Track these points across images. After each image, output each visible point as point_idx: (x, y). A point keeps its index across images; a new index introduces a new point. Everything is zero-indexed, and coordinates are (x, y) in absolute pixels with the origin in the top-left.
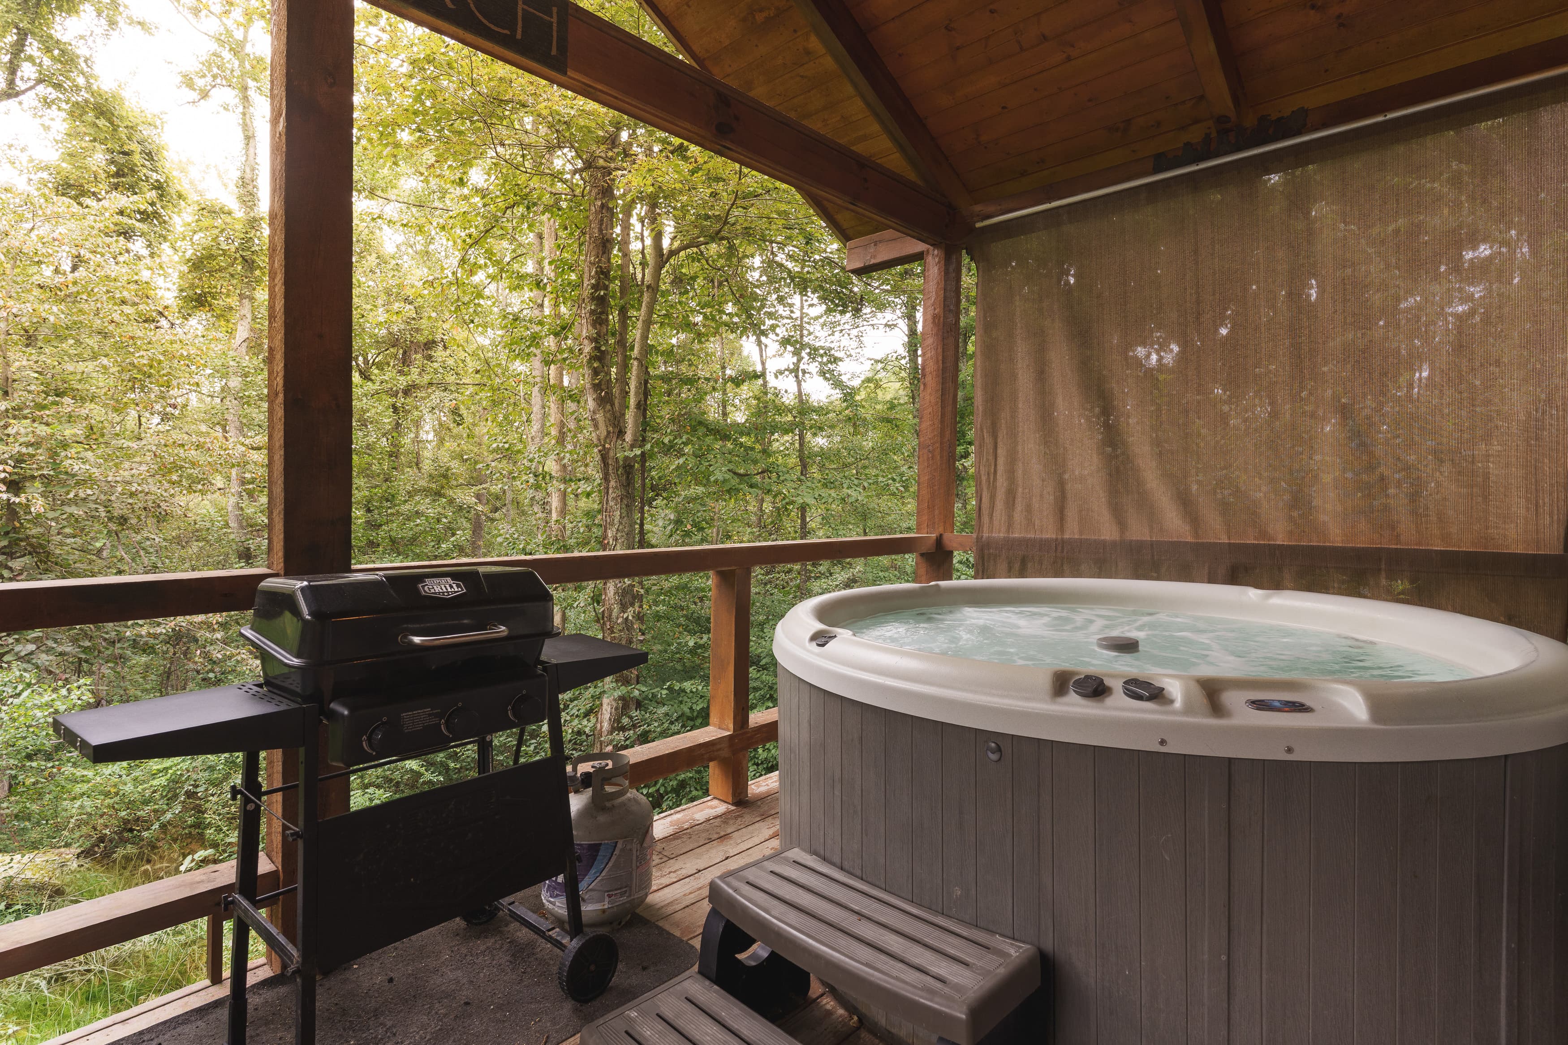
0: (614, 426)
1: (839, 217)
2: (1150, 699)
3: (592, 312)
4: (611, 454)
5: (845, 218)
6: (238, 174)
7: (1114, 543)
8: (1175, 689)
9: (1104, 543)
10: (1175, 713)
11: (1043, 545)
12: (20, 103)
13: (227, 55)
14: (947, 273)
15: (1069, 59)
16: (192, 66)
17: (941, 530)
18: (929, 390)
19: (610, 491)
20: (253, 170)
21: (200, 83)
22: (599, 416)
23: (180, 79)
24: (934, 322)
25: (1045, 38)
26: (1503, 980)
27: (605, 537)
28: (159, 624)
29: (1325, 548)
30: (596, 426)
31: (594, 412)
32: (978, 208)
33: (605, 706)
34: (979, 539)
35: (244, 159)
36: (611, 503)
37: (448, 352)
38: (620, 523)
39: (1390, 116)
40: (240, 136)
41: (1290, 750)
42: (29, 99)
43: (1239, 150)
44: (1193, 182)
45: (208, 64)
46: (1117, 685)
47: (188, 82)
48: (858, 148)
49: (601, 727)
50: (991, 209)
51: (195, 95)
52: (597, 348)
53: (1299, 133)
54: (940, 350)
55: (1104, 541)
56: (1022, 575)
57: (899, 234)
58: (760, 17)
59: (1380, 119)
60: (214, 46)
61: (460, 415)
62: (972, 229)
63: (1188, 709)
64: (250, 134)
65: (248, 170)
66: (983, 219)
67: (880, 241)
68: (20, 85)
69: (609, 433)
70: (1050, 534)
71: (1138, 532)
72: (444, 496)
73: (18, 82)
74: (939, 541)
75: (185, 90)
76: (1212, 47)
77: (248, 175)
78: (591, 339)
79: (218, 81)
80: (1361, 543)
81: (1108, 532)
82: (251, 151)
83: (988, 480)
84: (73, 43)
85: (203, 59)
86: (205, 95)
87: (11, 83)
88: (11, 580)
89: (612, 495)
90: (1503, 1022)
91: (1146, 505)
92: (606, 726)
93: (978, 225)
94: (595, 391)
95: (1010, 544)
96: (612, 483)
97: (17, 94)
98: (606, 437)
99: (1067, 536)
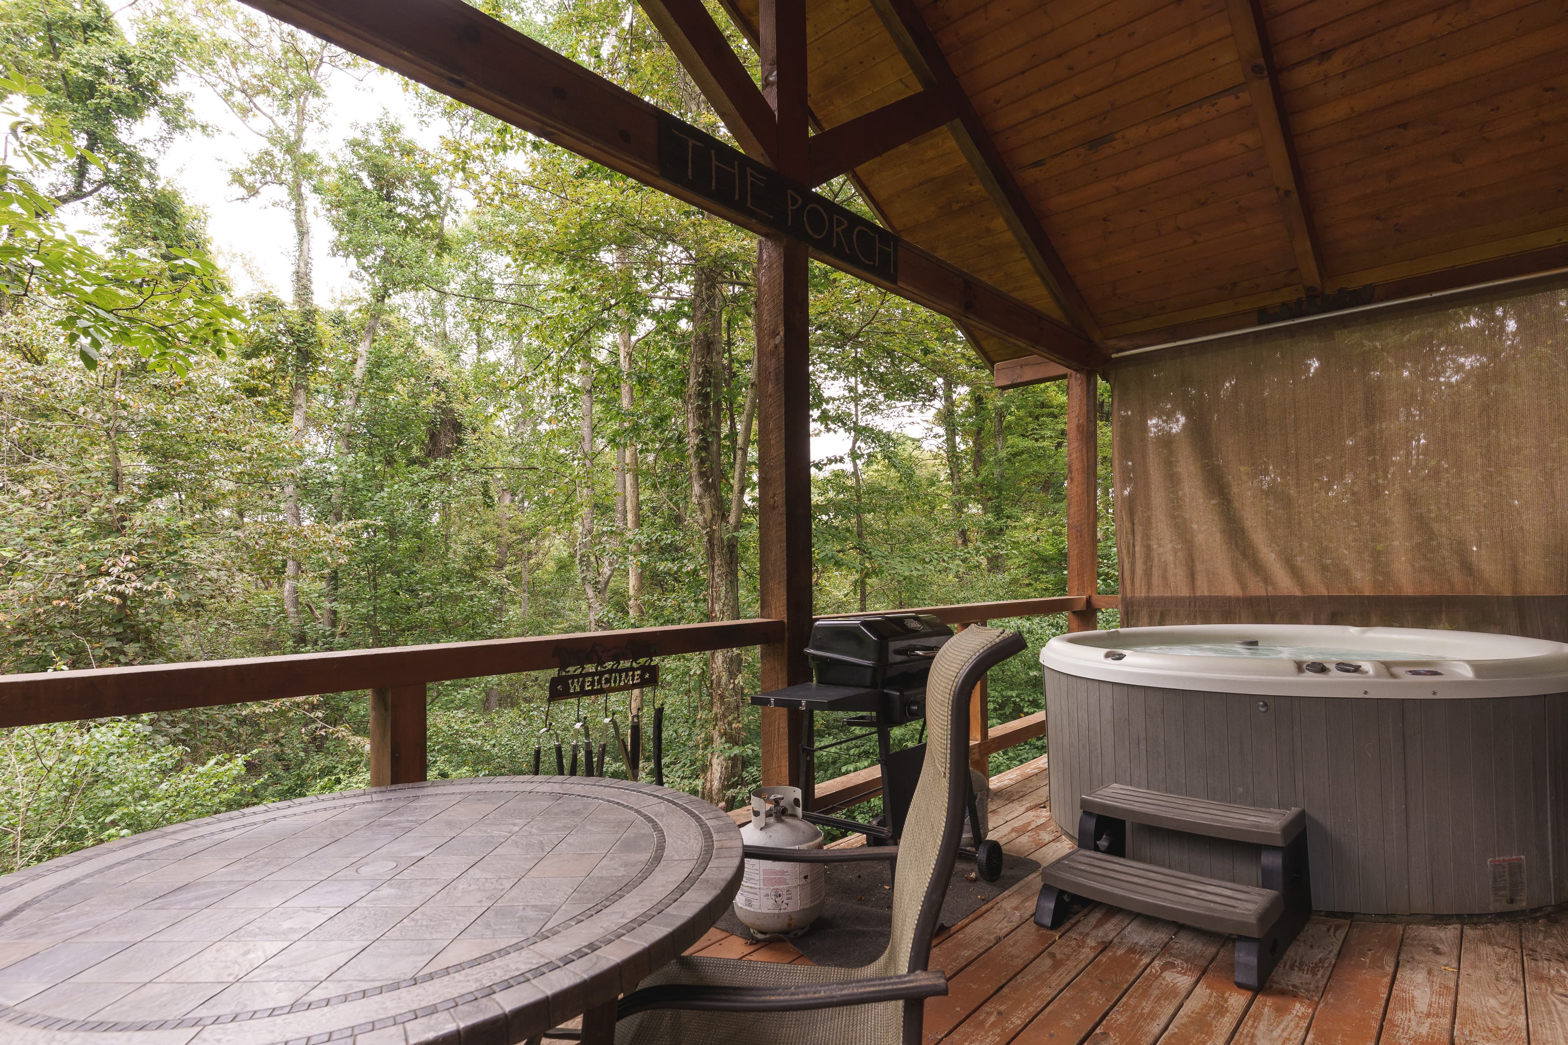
0: (719, 509)
1: (984, 344)
2: (1354, 671)
3: (698, 407)
4: (717, 535)
5: (989, 344)
6: (293, 269)
7: (1238, 599)
8: (1367, 666)
9: (1229, 599)
10: (1370, 677)
11: (1178, 601)
12: (86, 204)
13: (279, 155)
14: (1088, 392)
15: (1195, 242)
16: (242, 163)
17: (1089, 593)
18: (1076, 483)
19: (716, 568)
20: (307, 264)
21: (249, 179)
22: (706, 501)
23: (229, 177)
24: (1078, 430)
25: (1179, 229)
26: (1549, 816)
27: (713, 610)
28: (265, 705)
29: (1400, 597)
30: (703, 510)
31: (700, 497)
32: (1112, 342)
33: (715, 766)
34: (1124, 599)
35: (297, 254)
36: (717, 580)
37: (477, 434)
38: (726, 598)
39: (1435, 295)
40: (293, 230)
41: (1434, 693)
42: (92, 201)
43: (1324, 311)
44: (1290, 332)
45: (258, 162)
46: (1332, 667)
47: (237, 178)
48: (1015, 295)
49: (712, 786)
50: (1123, 344)
51: (243, 192)
52: (704, 440)
53: (1369, 302)
54: (1084, 452)
55: (1229, 597)
56: (1160, 624)
57: (1041, 359)
58: (955, 207)
59: (1428, 296)
60: (265, 144)
61: (490, 497)
62: (1108, 360)
63: (1378, 675)
64: (304, 230)
65: (302, 265)
66: (1117, 352)
67: (1026, 365)
68: (88, 187)
69: (714, 515)
70: (1184, 592)
71: (1257, 589)
72: (475, 578)
73: (86, 184)
74: (1089, 601)
75: (236, 186)
76: (1308, 244)
77: (303, 270)
78: (698, 431)
79: (268, 178)
80: (1427, 591)
81: (1230, 588)
82: (305, 247)
83: (1129, 552)
84: (138, 146)
85: (254, 157)
86: (253, 191)
87: (79, 186)
88: (126, 664)
89: (717, 572)
90: (1550, 840)
91: (1259, 568)
92: (716, 784)
93: (1114, 356)
94: (701, 478)
95: (1150, 602)
96: (718, 562)
97: (85, 195)
98: (712, 520)
99: (1198, 594)
